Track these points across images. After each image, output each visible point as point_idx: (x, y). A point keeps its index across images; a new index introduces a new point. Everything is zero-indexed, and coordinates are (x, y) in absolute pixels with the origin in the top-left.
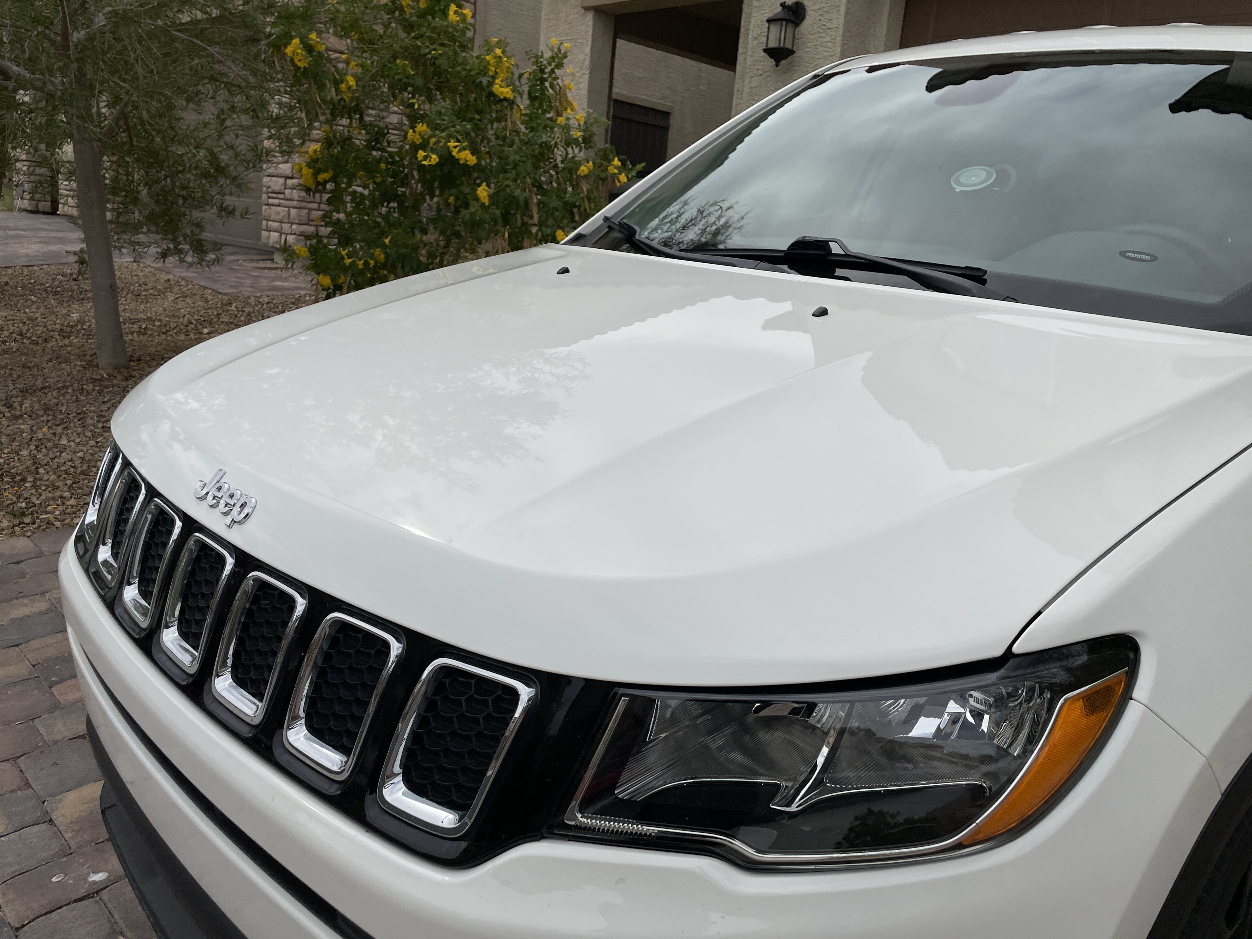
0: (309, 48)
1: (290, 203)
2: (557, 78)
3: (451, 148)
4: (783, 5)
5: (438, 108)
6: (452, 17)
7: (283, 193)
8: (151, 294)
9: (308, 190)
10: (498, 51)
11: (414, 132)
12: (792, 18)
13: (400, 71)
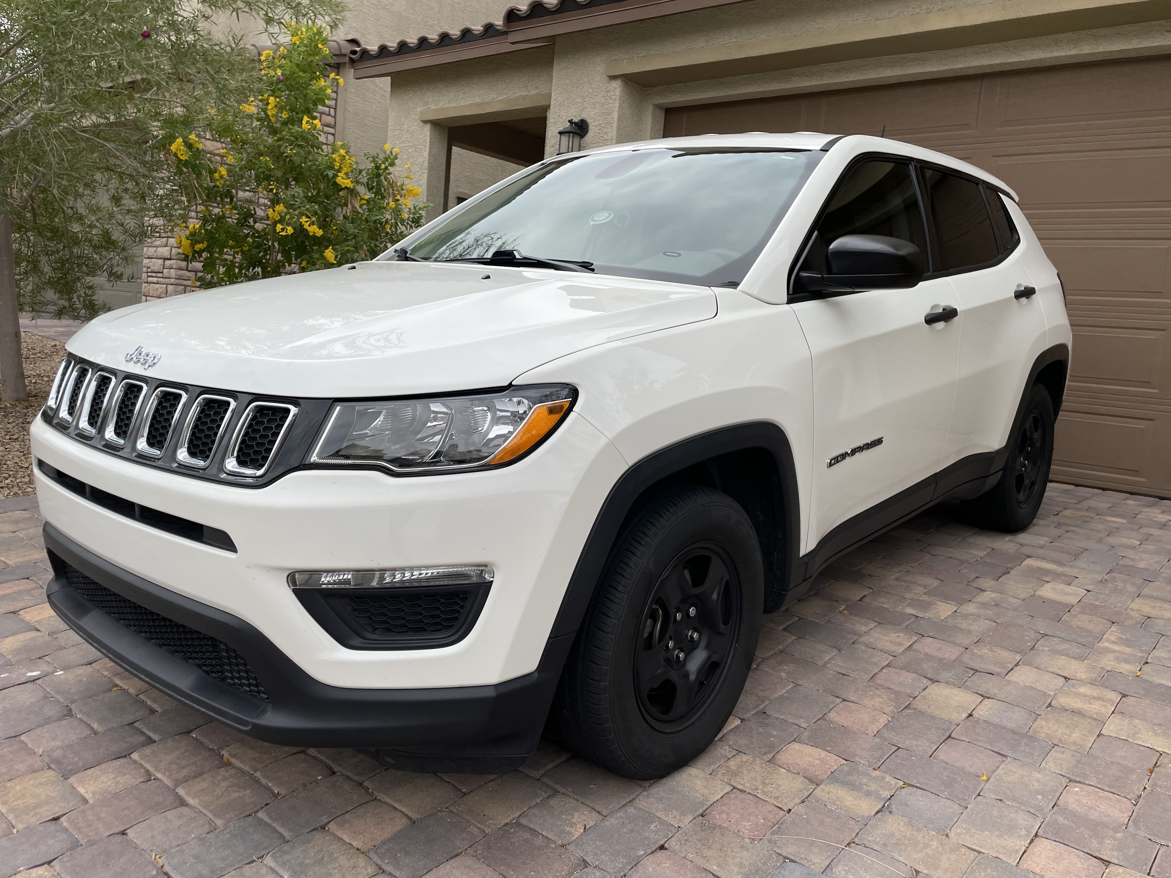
0: (189, 146)
1: (167, 281)
2: (390, 174)
3: (303, 223)
4: (570, 122)
5: (292, 193)
6: (305, 126)
7: (162, 273)
8: (39, 357)
9: (186, 258)
10: (342, 152)
11: (274, 211)
12: (579, 131)
13: (262, 165)
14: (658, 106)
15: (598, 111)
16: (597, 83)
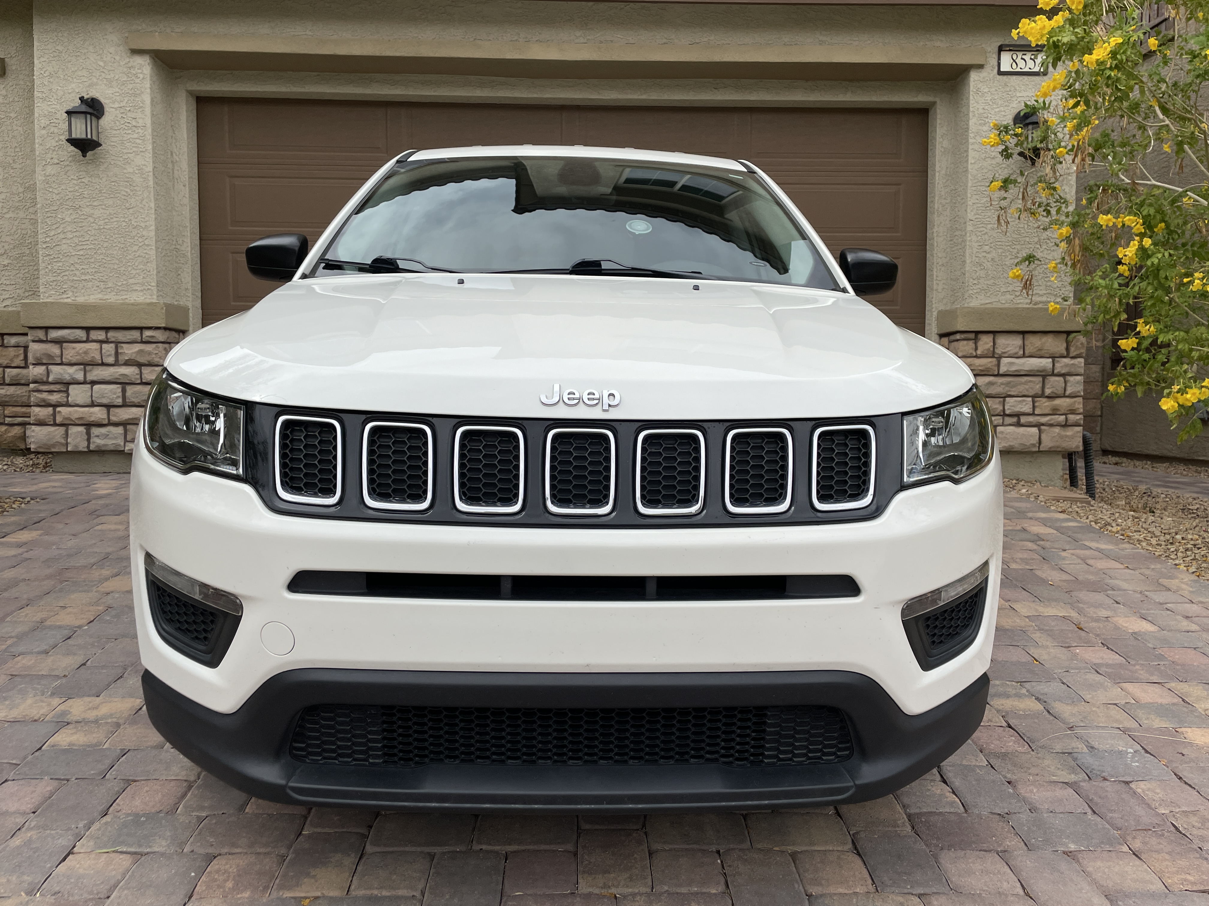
4: (82, 99)
14: (190, 93)
15: (117, 90)
16: (110, 56)
